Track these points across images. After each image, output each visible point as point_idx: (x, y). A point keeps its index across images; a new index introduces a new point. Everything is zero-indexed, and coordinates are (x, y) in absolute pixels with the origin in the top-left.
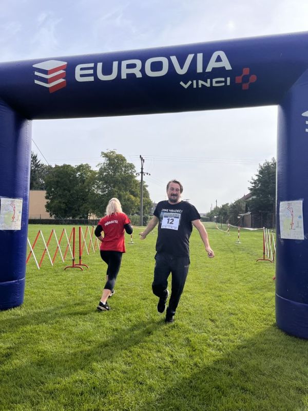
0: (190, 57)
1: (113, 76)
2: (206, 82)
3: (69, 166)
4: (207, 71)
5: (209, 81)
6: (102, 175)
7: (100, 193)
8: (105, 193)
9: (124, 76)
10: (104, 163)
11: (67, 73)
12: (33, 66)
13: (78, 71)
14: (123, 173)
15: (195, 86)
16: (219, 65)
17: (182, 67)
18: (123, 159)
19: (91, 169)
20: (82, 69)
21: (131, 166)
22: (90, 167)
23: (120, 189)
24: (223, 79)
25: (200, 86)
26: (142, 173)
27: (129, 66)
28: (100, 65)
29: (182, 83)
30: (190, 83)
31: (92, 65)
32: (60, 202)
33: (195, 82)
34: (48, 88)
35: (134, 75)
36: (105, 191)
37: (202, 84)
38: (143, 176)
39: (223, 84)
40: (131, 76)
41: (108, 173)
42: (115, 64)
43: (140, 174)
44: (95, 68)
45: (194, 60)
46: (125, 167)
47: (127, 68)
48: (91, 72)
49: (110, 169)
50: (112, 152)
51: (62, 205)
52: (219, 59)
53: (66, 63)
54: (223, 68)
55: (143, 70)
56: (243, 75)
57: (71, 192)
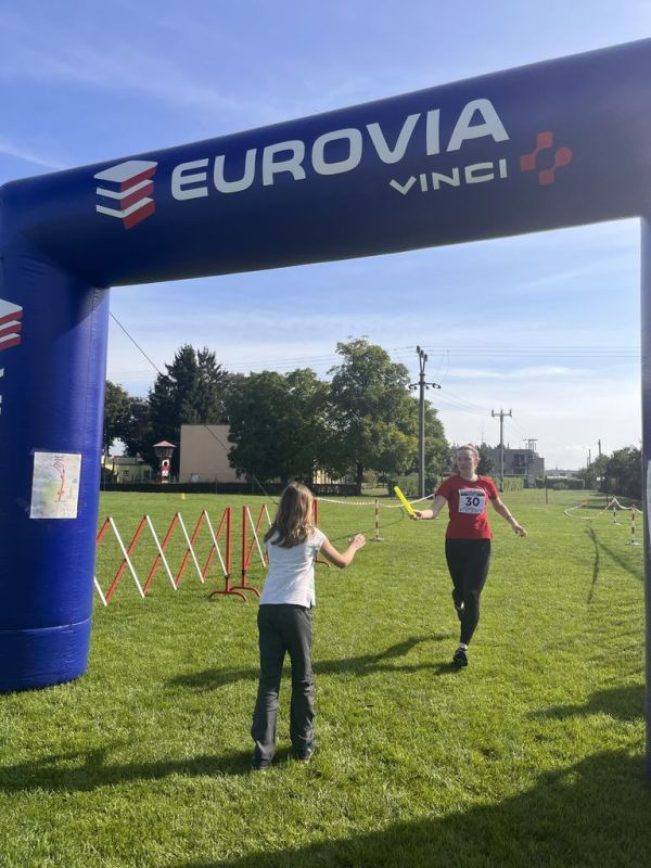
0: (411, 121)
1: (245, 183)
2: (451, 177)
3: (274, 373)
4: (449, 150)
5: (456, 171)
6: (340, 390)
7: (335, 428)
8: (345, 428)
9: (268, 180)
10: (343, 366)
11: (155, 184)
12: (96, 176)
13: (177, 179)
14: (382, 385)
15: (424, 188)
16: (478, 132)
17: (392, 147)
18: (383, 357)
19: (317, 379)
20: (184, 173)
21: (401, 370)
22: (315, 374)
23: (374, 419)
24: (489, 165)
25: (436, 186)
26: (422, 383)
27: (279, 157)
28: (220, 161)
29: (394, 184)
30: (412, 180)
31: (204, 163)
32: (256, 448)
33: (423, 177)
34: (121, 219)
35: (288, 174)
36: (345, 425)
37: (441, 183)
38: (425, 390)
39: (491, 177)
40: (283, 178)
41: (352, 386)
42: (251, 155)
43: (418, 387)
44: (209, 169)
45: (421, 127)
46: (388, 372)
47: (274, 161)
48: (202, 177)
49: (355, 378)
50: (359, 342)
51: (259, 453)
52: (478, 119)
53: (155, 164)
54: (490, 137)
55: (307, 163)
56: (537, 150)
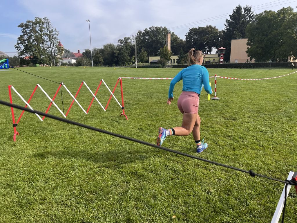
19: (293, 11)
32: (257, 47)
51: (258, 50)
57: (269, 37)
